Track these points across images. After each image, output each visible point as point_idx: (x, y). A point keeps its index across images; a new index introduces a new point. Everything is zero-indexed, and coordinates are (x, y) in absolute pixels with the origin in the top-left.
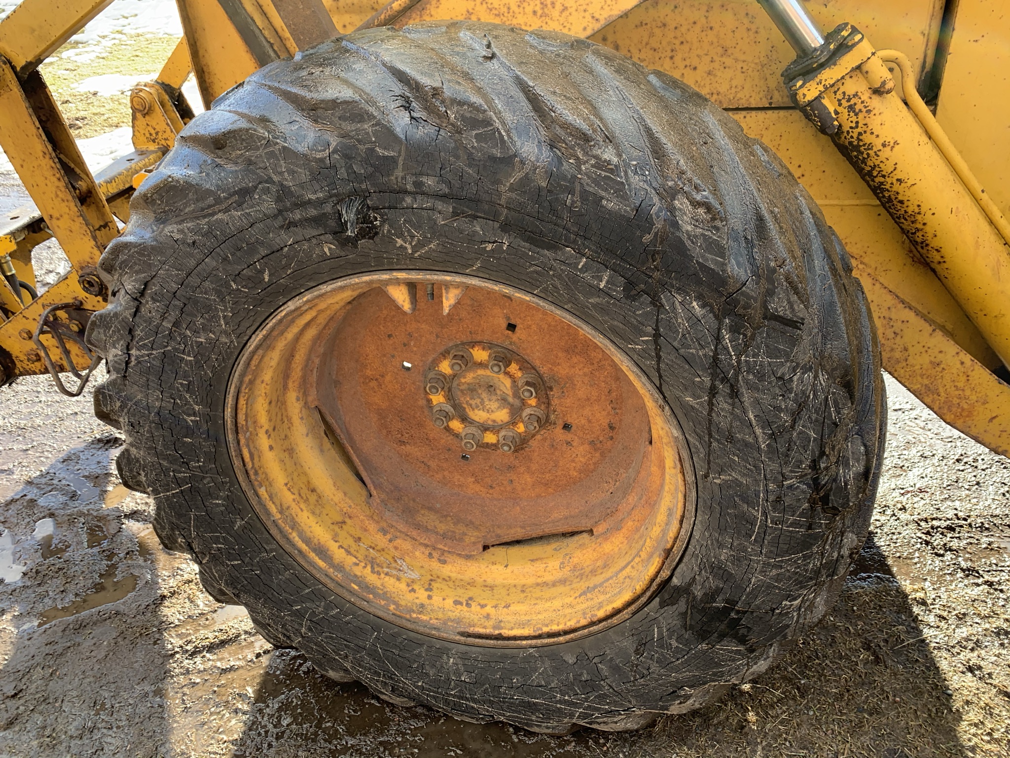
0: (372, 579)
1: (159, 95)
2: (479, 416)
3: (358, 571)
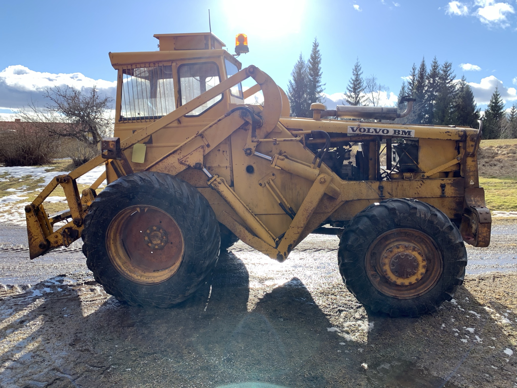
0: (129, 274)
1: (90, 191)
2: (155, 242)
3: (126, 272)
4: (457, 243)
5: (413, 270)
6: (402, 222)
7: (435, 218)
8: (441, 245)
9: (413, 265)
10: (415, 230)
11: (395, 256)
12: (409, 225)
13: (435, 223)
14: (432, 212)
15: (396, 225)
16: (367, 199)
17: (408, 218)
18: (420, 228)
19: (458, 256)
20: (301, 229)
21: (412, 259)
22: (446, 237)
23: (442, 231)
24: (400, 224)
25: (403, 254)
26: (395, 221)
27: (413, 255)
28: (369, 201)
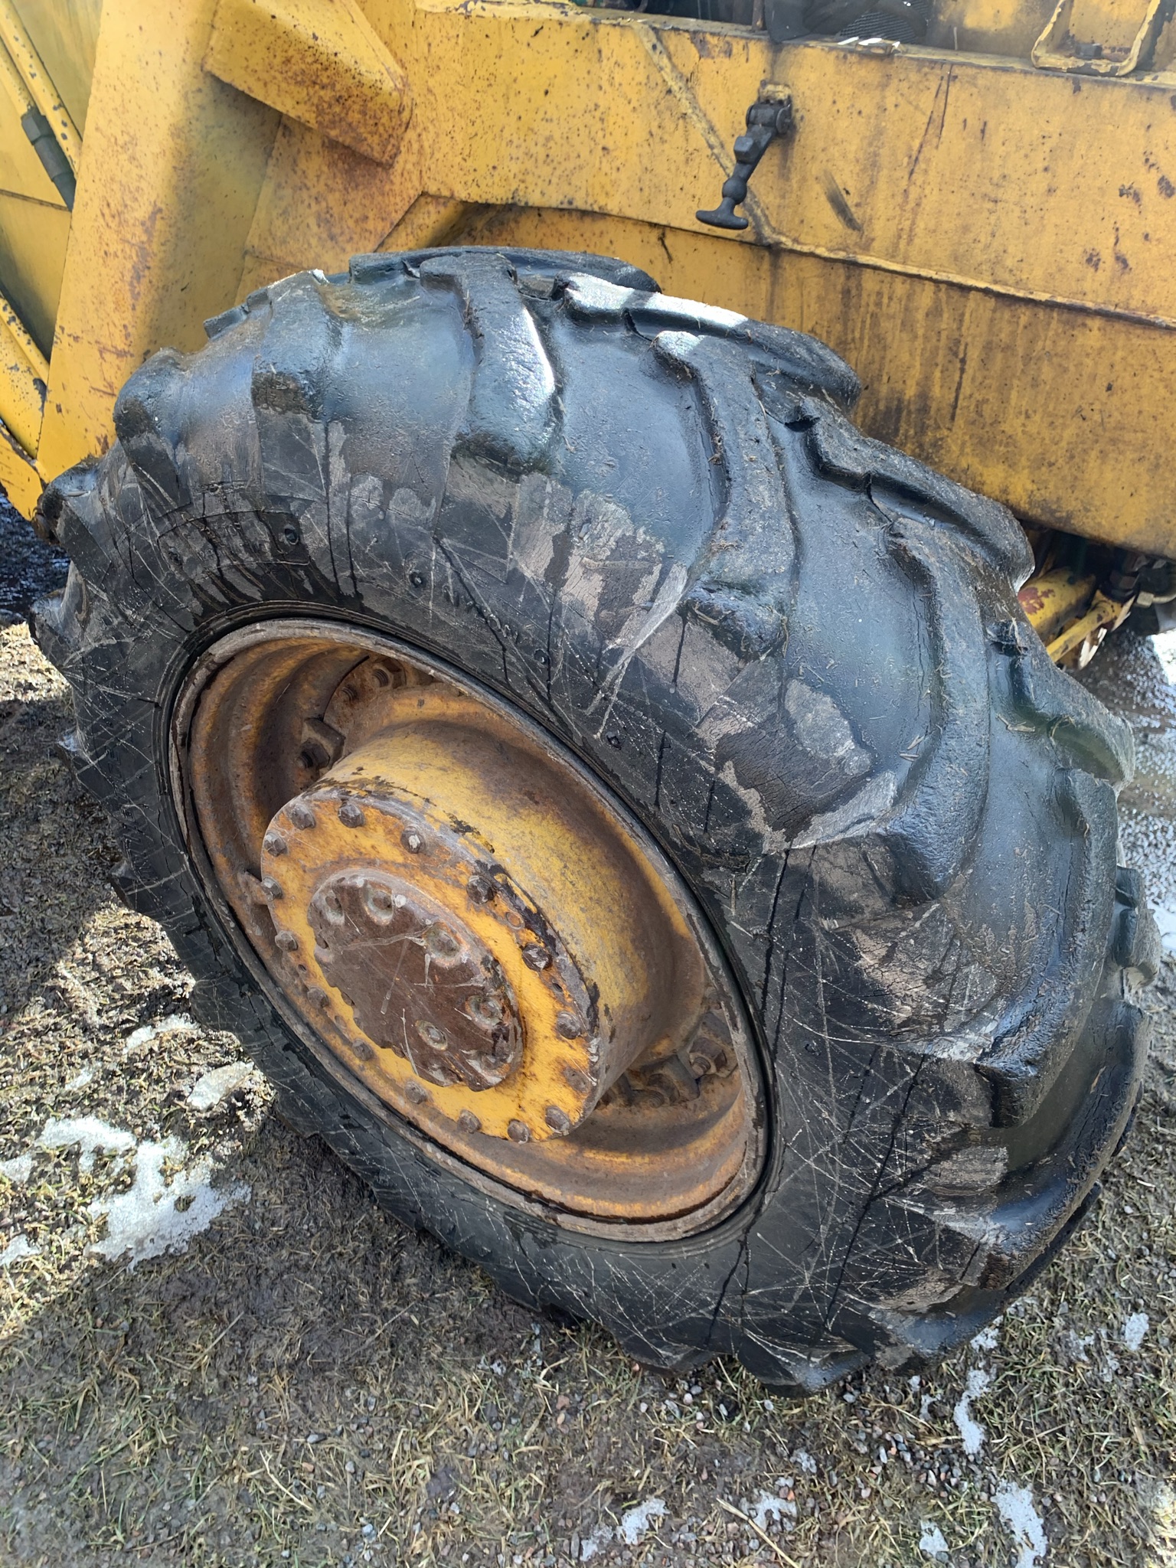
4: (940, 1055)
5: (468, 1056)
6: (371, 579)
7: (713, 670)
8: (758, 991)
9: (463, 1024)
10: (510, 715)
11: (333, 879)
12: (439, 639)
13: (712, 732)
14: (708, 583)
15: (330, 593)
16: (646, 218)
17: (423, 560)
18: (553, 719)
19: (925, 1169)
20: (117, 362)
21: (451, 970)
22: (814, 940)
23: (782, 862)
24: (359, 596)
25: (389, 889)
26: (307, 540)
27: (478, 942)
28: (667, 242)
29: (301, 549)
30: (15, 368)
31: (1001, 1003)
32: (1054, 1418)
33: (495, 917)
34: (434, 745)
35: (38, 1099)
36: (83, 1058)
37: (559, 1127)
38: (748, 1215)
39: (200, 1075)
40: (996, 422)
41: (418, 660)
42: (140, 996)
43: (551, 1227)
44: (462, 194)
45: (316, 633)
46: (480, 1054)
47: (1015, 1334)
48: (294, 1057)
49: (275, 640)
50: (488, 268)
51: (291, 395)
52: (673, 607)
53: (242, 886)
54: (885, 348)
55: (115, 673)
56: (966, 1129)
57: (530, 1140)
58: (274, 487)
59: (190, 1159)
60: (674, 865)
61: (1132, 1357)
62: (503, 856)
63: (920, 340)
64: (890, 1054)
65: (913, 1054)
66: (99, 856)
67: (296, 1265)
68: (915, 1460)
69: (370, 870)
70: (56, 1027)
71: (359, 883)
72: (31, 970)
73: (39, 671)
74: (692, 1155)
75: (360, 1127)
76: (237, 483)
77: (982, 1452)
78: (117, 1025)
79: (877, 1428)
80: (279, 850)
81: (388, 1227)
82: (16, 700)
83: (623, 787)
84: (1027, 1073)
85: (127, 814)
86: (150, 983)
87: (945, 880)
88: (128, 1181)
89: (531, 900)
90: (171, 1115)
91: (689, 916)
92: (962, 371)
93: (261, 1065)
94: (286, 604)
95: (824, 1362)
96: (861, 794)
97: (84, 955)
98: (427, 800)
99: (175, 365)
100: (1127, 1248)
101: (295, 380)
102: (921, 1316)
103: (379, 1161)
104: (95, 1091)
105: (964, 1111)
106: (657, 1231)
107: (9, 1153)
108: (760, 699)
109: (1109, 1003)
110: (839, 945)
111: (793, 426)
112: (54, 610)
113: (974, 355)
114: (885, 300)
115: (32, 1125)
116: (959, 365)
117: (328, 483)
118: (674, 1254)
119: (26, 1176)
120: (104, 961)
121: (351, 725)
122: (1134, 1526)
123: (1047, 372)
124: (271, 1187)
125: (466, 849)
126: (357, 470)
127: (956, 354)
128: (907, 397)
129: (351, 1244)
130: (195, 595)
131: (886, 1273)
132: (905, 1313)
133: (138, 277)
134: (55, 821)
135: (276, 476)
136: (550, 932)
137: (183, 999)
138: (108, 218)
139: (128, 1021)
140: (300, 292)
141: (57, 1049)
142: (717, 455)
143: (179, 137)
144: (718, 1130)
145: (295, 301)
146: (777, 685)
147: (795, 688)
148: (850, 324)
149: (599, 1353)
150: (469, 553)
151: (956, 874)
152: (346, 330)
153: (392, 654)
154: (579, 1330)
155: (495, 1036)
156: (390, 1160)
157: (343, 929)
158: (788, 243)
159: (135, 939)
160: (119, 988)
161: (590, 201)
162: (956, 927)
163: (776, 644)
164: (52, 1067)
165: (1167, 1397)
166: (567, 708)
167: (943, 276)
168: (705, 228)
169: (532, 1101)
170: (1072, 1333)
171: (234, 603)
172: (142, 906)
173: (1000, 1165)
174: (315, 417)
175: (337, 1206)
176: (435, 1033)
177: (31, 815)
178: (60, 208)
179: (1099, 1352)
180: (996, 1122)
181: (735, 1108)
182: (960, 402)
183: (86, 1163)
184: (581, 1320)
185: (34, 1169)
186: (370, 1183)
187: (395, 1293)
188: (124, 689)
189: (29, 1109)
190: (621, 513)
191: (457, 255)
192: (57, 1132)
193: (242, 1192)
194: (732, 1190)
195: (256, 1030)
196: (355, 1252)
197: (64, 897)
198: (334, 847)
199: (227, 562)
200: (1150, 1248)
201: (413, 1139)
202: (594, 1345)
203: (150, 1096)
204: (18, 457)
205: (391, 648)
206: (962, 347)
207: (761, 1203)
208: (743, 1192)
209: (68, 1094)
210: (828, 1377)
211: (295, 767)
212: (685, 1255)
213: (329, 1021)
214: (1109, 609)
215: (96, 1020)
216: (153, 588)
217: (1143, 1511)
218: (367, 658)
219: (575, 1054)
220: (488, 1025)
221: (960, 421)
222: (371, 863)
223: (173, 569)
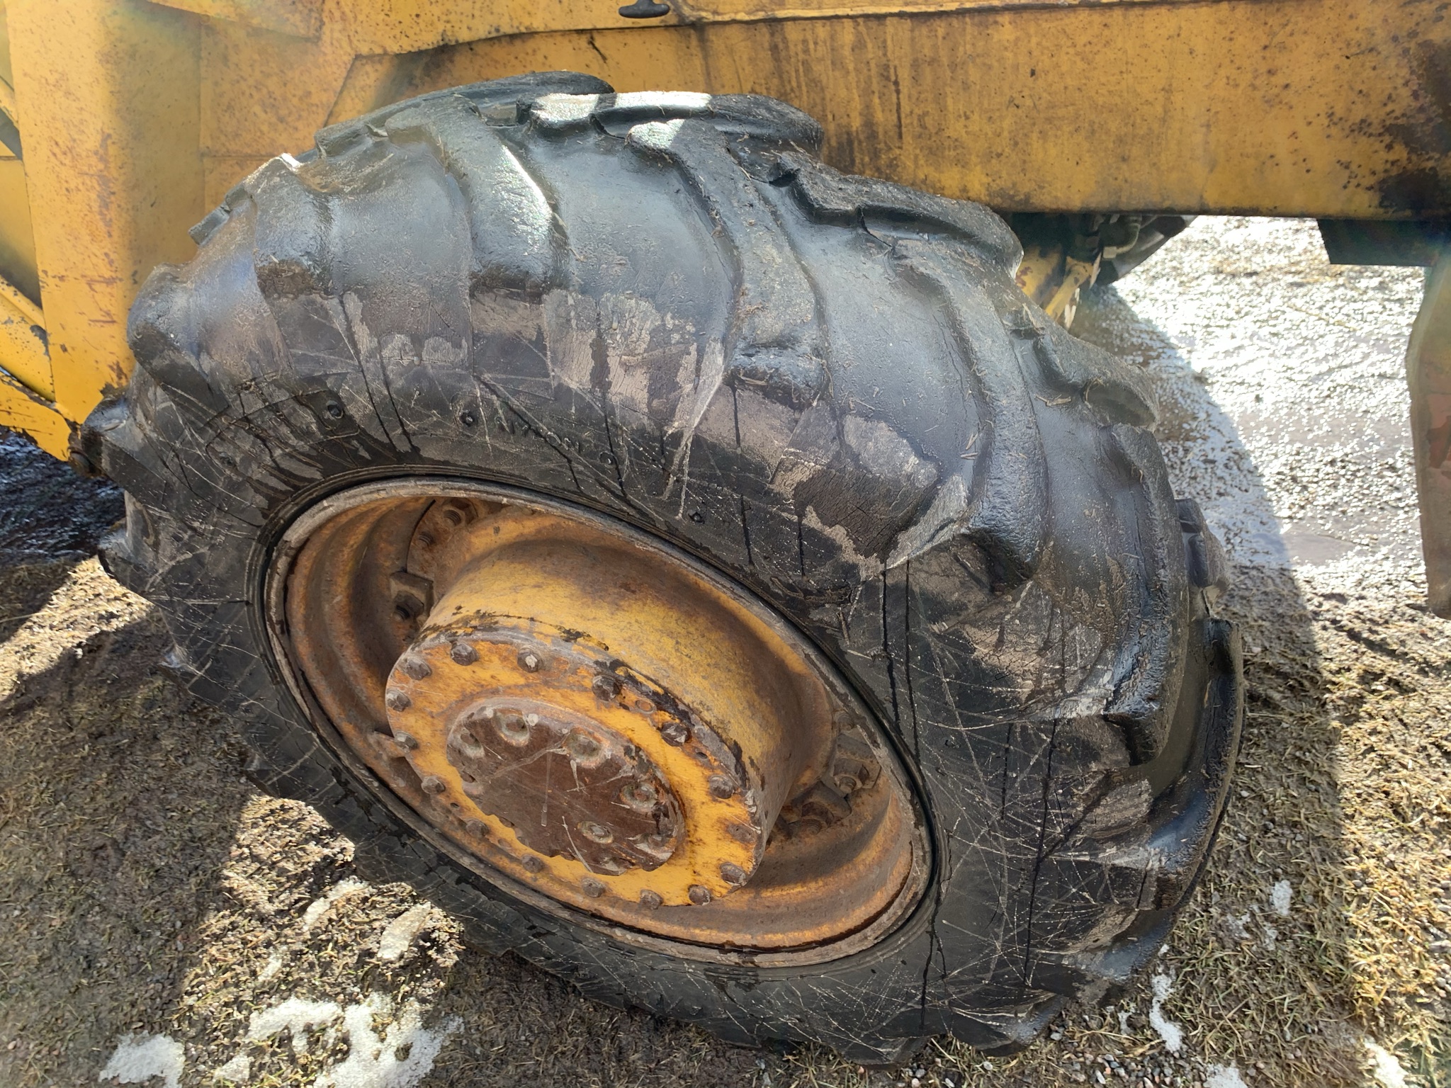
4: (1069, 717)
5: (635, 842)
6: (422, 431)
7: (772, 427)
8: (889, 706)
9: (624, 814)
10: (590, 520)
11: (462, 717)
12: (504, 468)
13: (785, 485)
14: (746, 349)
15: (387, 453)
16: (572, 27)
17: (468, 399)
18: (632, 512)
19: (1081, 820)
20: (109, 290)
21: (598, 768)
22: (928, 645)
23: (881, 584)
24: (415, 450)
25: (518, 711)
26: (352, 410)
27: (615, 735)
28: (597, 45)
29: (348, 421)
30: (9, 321)
31: (1109, 654)
32: (1236, 996)
33: (626, 708)
34: (521, 566)
35: (237, 998)
36: (267, 947)
37: (737, 880)
38: (929, 906)
39: (383, 929)
40: (940, 130)
41: (488, 493)
42: (305, 873)
43: (751, 969)
44: (394, 48)
45: (383, 494)
46: (645, 837)
47: (1182, 933)
48: (468, 888)
49: (345, 512)
50: (450, 111)
51: (299, 279)
52: (718, 380)
53: (375, 746)
54: (822, 90)
55: (199, 584)
56: (1108, 775)
57: (712, 899)
58: (305, 369)
59: (397, 1010)
60: (782, 615)
61: (1286, 922)
62: (619, 651)
63: (853, 74)
64: (1024, 728)
65: (1044, 722)
66: (225, 753)
67: (525, 1076)
68: (1129, 1073)
69: (495, 699)
70: (234, 926)
71: (489, 713)
72: (193, 880)
73: (116, 599)
74: (861, 867)
75: (549, 933)
76: (270, 374)
77: (1185, 1047)
78: (291, 906)
79: (1087, 1055)
80: (403, 705)
81: (599, 1015)
82: (102, 632)
83: (715, 556)
84: (1151, 708)
85: (246, 711)
86: (310, 858)
87: (1034, 558)
88: (345, 1047)
89: (655, 682)
90: (366, 974)
91: (807, 656)
92: (898, 92)
93: (438, 903)
94: (349, 476)
95: (1030, 1014)
96: (936, 502)
97: (240, 851)
98: (532, 619)
99: (174, 279)
100: (1254, 828)
101: (298, 264)
102: (1107, 949)
103: (575, 958)
104: (288, 974)
105: (1104, 760)
106: (849, 945)
107: (224, 1057)
108: (821, 442)
109: (1200, 623)
110: (953, 644)
111: (776, 183)
112: (119, 542)
113: (905, 75)
114: (812, 46)
115: (238, 1025)
116: (893, 88)
117: (357, 352)
118: (870, 961)
119: (247, 1073)
120: (261, 851)
121: (434, 568)
122: (1332, 1069)
123: (974, 74)
124: (480, 1011)
125: (582, 654)
126: (381, 333)
127: (888, 79)
128: (854, 129)
129: (569, 1041)
130: (257, 491)
131: (1068, 922)
132: (1093, 951)
133: (105, 205)
134: (174, 735)
135: (303, 359)
136: (681, 707)
137: (346, 864)
138: (62, 157)
139: (300, 900)
140: (277, 179)
141: (241, 946)
142: (719, 228)
143: (108, 62)
144: (879, 837)
145: (274, 189)
146: (833, 424)
147: (851, 423)
148: (785, 76)
149: (824, 1068)
150: (511, 381)
151: (1042, 550)
152: (335, 204)
153: (462, 494)
154: (800, 1053)
155: (656, 816)
156: (584, 954)
157: (485, 760)
158: (710, 17)
159: (284, 822)
160: (283, 872)
161: (516, 24)
162: (1052, 597)
163: (822, 389)
164: (241, 964)
165: (1326, 948)
166: (644, 499)
167: (858, 11)
168: (629, 22)
169: (705, 865)
170: (1229, 917)
171: (296, 488)
172: (284, 790)
173: (1145, 796)
174: (327, 293)
175: (546, 1009)
176: (598, 830)
177: (149, 736)
178: (8, 158)
179: (1257, 925)
180: (1135, 760)
181: (890, 813)
182: (903, 121)
183: (299, 1044)
184: (799, 1044)
185: (252, 1065)
186: (572, 981)
187: (624, 1072)
188: (212, 596)
189: (230, 1011)
190: (644, 305)
191: (417, 106)
192: (263, 1024)
193: (455, 1024)
194: (909, 889)
195: (426, 874)
196: (576, 1047)
197: (203, 802)
198: (454, 687)
199: (278, 452)
200: (1273, 821)
201: (601, 929)
202: (818, 1063)
203: (341, 962)
204: (37, 405)
205: (459, 489)
206: (892, 71)
207: (939, 894)
208: (920, 887)
209: (263, 985)
210: (1038, 1027)
211: (394, 624)
212: (881, 959)
213: (493, 846)
214: (1082, 270)
215: (269, 908)
216: (214, 495)
217: (1335, 1053)
218: (434, 502)
219: (734, 810)
220: (647, 808)
221: (907, 138)
222: (495, 692)
223: (228, 472)
